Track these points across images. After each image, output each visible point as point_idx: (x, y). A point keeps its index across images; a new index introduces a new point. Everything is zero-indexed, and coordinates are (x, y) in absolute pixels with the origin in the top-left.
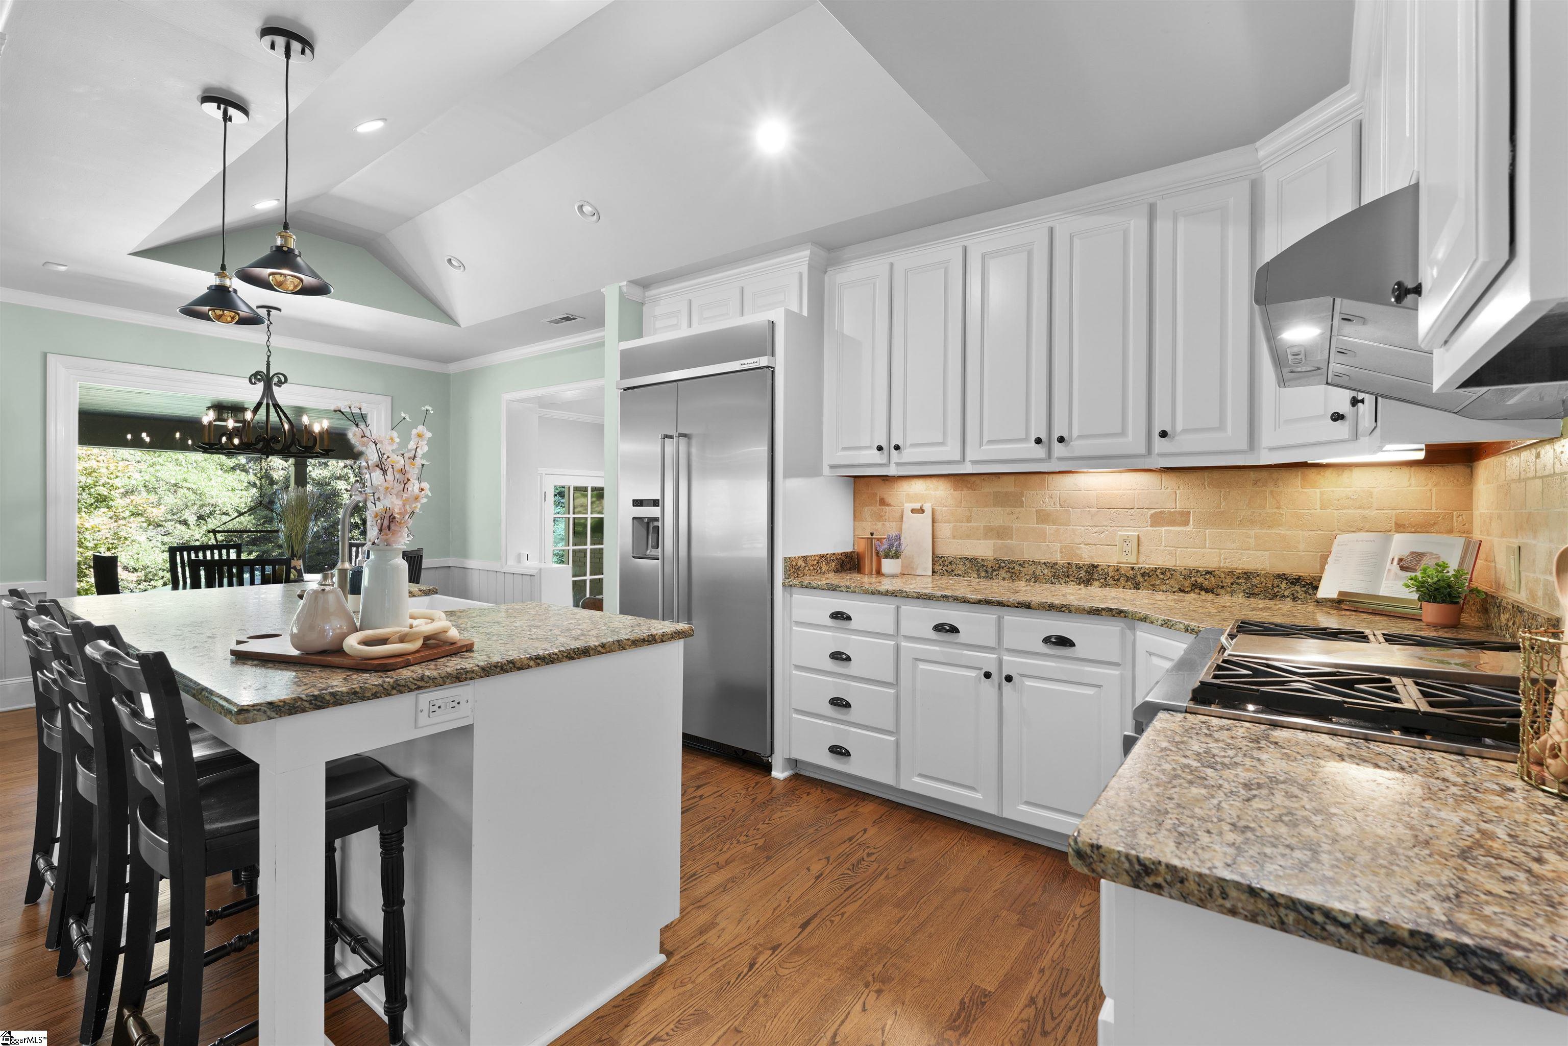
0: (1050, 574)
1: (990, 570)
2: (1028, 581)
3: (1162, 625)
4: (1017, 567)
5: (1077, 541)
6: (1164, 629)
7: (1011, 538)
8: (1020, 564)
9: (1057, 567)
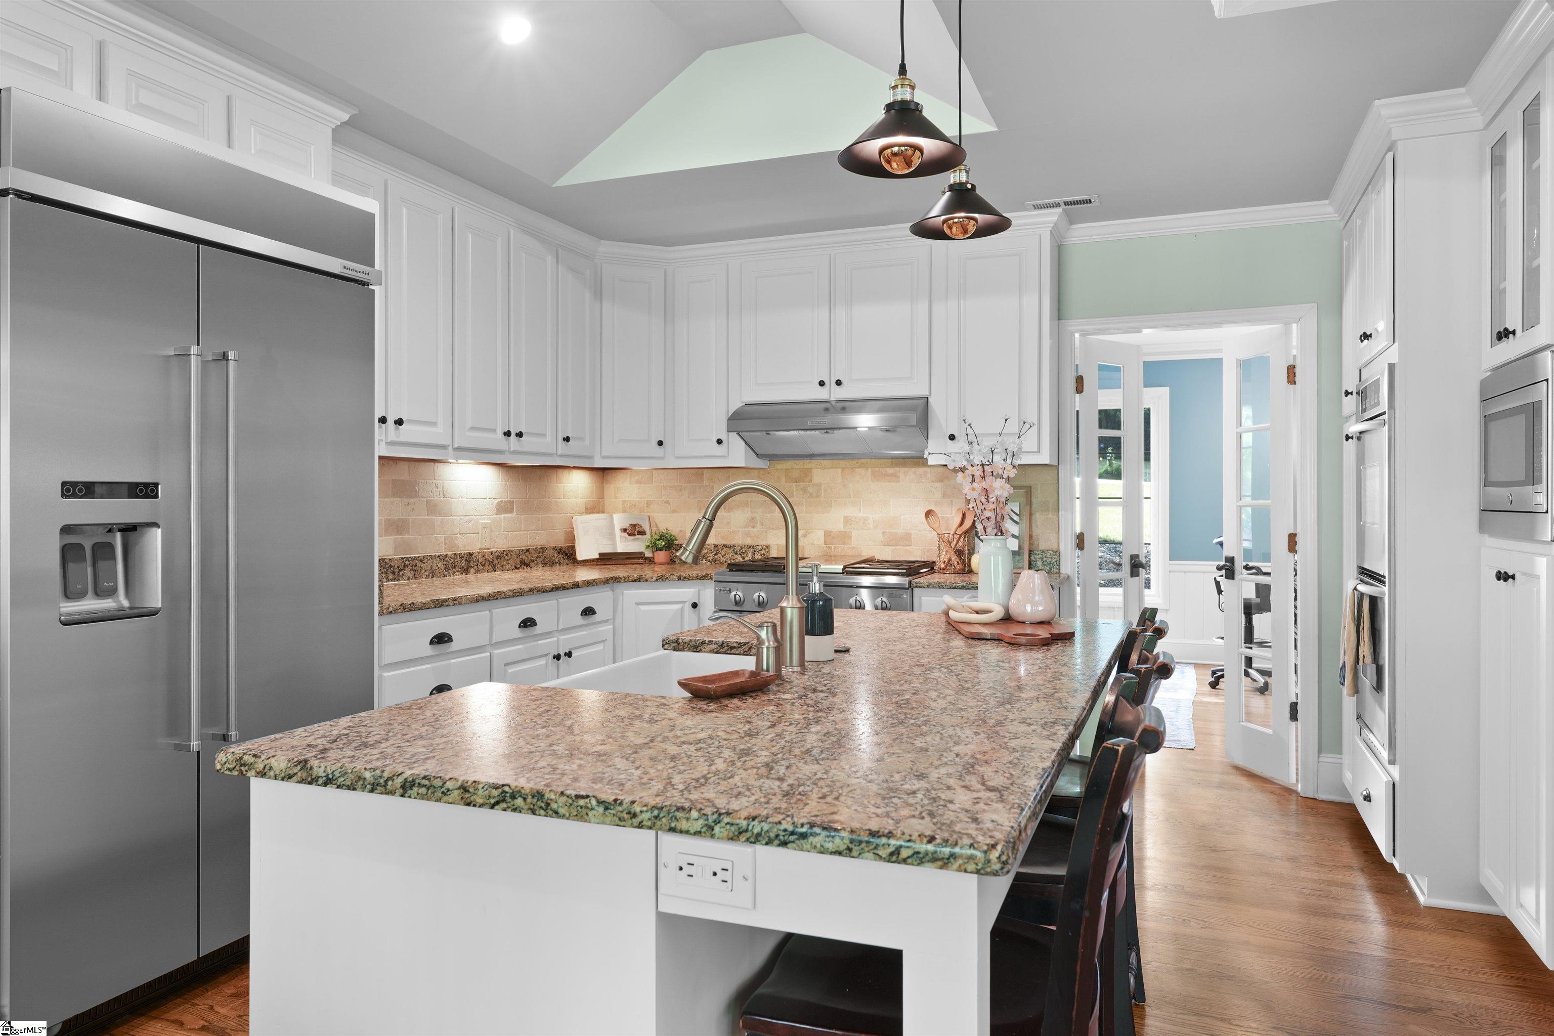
0: (443, 567)
1: (397, 571)
2: (428, 577)
3: (657, 580)
4: (419, 564)
5: (456, 531)
6: (660, 583)
7: (408, 533)
8: (421, 561)
9: (447, 559)
